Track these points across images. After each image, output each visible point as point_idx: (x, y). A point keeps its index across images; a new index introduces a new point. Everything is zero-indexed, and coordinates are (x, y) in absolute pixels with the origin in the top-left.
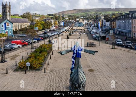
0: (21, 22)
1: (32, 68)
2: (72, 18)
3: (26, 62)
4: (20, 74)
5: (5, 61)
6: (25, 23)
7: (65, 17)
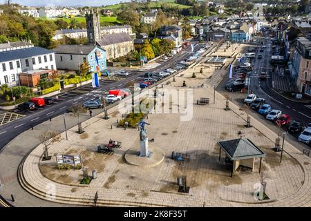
0: (117, 42)
1: (129, 126)
2: (234, 9)
3: (125, 121)
4: (121, 130)
5: (108, 118)
6: (125, 43)
7: (217, 6)
